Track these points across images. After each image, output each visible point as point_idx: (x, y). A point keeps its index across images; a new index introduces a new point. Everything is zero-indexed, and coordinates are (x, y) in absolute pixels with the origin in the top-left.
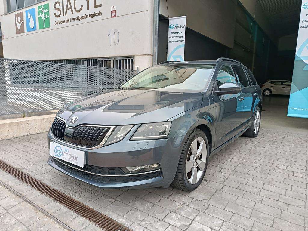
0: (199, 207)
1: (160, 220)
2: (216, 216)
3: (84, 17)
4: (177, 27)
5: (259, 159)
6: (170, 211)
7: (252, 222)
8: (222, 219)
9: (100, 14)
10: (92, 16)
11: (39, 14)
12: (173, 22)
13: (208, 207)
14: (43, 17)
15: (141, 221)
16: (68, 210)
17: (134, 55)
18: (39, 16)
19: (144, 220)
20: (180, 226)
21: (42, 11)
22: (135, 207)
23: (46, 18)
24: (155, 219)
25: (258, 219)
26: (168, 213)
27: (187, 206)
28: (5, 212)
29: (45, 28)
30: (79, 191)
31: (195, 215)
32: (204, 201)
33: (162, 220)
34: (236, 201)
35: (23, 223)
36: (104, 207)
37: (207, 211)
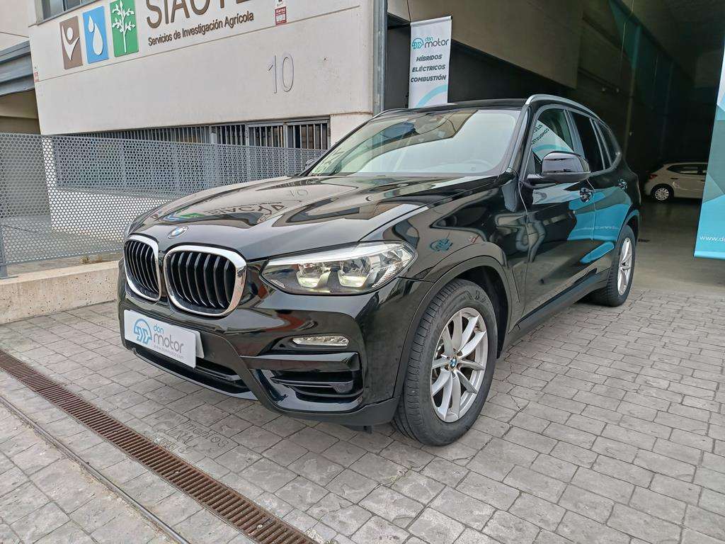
0: (445, 477)
1: (354, 504)
2: (480, 496)
3: (214, 25)
4: (430, 43)
5: (606, 362)
6: (379, 484)
7: (560, 512)
8: (492, 503)
9: (250, 17)
10: (231, 22)
11: (113, 21)
12: (420, 31)
13: (466, 476)
14: (123, 27)
15: (312, 505)
16: (158, 477)
17: (328, 113)
18: (114, 26)
19: (317, 504)
20: (395, 519)
21: (119, 14)
22: (303, 475)
23: (130, 29)
24: (343, 502)
25: (575, 505)
26: (374, 489)
27: (419, 472)
28: (25, 480)
29: (126, 54)
30: (186, 434)
31: (433, 494)
32: (457, 462)
33: (357, 504)
34: (533, 463)
35: (61, 504)
36: (234, 472)
37: (462, 485)
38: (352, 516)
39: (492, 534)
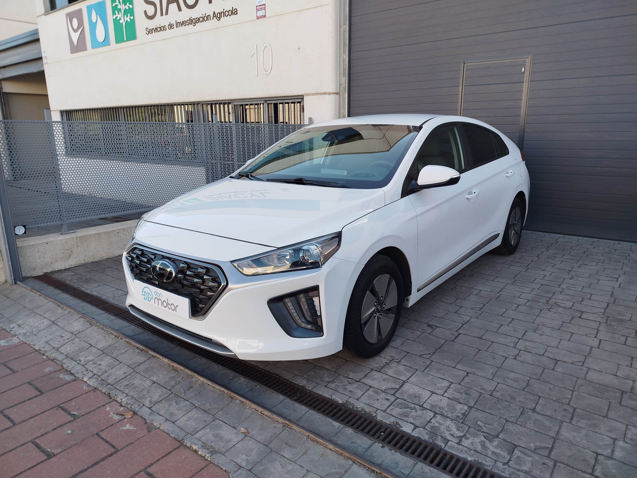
0: (416, 365)
1: (357, 381)
2: (441, 376)
3: (203, 18)
7: (494, 384)
8: (449, 380)
9: (234, 12)
10: (218, 16)
13: (430, 364)
14: (122, 18)
17: (302, 94)
20: (386, 389)
21: (119, 7)
23: (129, 20)
24: (350, 380)
26: (369, 372)
27: (398, 362)
29: (127, 41)
31: (409, 375)
32: (425, 356)
35: (162, 384)
37: (427, 369)
38: (357, 388)
39: (450, 397)
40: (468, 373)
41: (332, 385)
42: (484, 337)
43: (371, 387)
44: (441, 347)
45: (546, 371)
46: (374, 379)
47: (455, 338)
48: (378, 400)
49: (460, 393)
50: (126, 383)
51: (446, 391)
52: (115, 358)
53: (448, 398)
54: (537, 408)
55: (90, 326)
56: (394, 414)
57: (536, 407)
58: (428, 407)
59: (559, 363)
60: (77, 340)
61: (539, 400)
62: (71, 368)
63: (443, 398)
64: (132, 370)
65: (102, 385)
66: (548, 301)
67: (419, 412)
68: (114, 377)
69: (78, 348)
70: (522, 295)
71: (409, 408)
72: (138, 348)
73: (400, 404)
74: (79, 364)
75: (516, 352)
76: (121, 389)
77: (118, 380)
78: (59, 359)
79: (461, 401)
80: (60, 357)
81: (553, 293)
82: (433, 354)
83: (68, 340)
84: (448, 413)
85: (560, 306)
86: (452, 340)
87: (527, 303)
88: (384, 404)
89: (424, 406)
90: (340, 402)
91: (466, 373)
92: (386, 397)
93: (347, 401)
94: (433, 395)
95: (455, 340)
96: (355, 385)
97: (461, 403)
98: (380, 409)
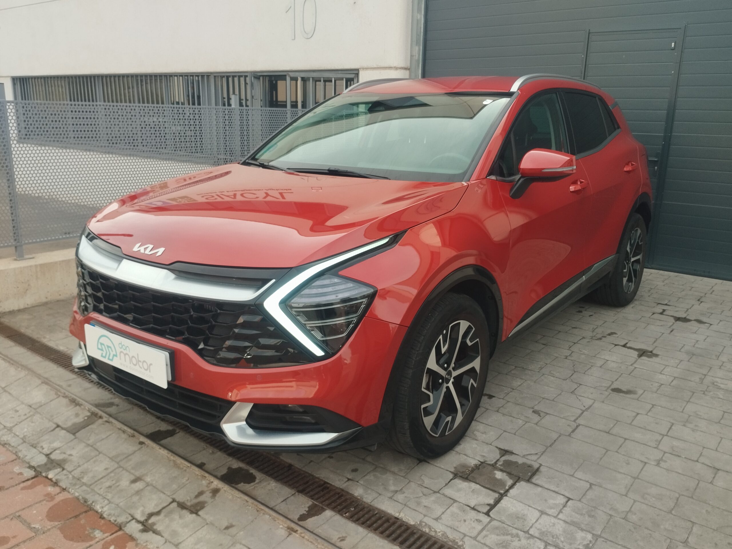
1: (435, 492)
2: (552, 488)
7: (629, 503)
8: (565, 494)
15: (396, 492)
17: (357, 67)
19: (400, 491)
20: (475, 505)
24: (425, 490)
25: (643, 497)
26: (452, 480)
27: (492, 465)
33: (438, 492)
34: (601, 459)
38: (435, 502)
39: (567, 519)
40: (591, 485)
41: (400, 497)
42: (614, 431)
43: (455, 501)
44: (553, 444)
45: (702, 484)
46: (459, 490)
47: (573, 431)
48: (465, 521)
49: (582, 514)
50: (108, 484)
51: (561, 512)
52: (92, 446)
53: (565, 521)
54: (689, 540)
55: (55, 396)
56: (488, 542)
57: (688, 538)
58: (537, 535)
59: (720, 473)
60: (37, 417)
61: (692, 528)
62: (30, 459)
63: (556, 521)
64: (116, 466)
65: (75, 485)
66: (702, 380)
67: (524, 542)
68: (91, 475)
69: (39, 430)
70: (665, 370)
71: (509, 534)
72: (124, 432)
73: (497, 528)
74: (41, 452)
75: (658, 455)
76: (101, 492)
77: (96, 479)
78: (13, 444)
79: (583, 526)
80: (14, 441)
81: (709, 368)
82: (542, 454)
83: (26, 417)
84: (565, 544)
85: (719, 388)
86: (568, 434)
87: (672, 381)
88: (474, 528)
89: (530, 533)
90: (412, 523)
91: (588, 486)
92: (476, 518)
93: (421, 522)
94: (543, 516)
95: (573, 435)
96: (433, 498)
97: (582, 530)
98: (468, 534)
